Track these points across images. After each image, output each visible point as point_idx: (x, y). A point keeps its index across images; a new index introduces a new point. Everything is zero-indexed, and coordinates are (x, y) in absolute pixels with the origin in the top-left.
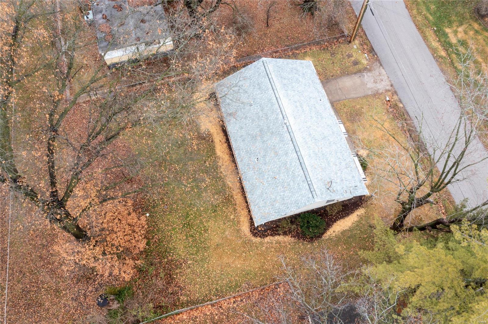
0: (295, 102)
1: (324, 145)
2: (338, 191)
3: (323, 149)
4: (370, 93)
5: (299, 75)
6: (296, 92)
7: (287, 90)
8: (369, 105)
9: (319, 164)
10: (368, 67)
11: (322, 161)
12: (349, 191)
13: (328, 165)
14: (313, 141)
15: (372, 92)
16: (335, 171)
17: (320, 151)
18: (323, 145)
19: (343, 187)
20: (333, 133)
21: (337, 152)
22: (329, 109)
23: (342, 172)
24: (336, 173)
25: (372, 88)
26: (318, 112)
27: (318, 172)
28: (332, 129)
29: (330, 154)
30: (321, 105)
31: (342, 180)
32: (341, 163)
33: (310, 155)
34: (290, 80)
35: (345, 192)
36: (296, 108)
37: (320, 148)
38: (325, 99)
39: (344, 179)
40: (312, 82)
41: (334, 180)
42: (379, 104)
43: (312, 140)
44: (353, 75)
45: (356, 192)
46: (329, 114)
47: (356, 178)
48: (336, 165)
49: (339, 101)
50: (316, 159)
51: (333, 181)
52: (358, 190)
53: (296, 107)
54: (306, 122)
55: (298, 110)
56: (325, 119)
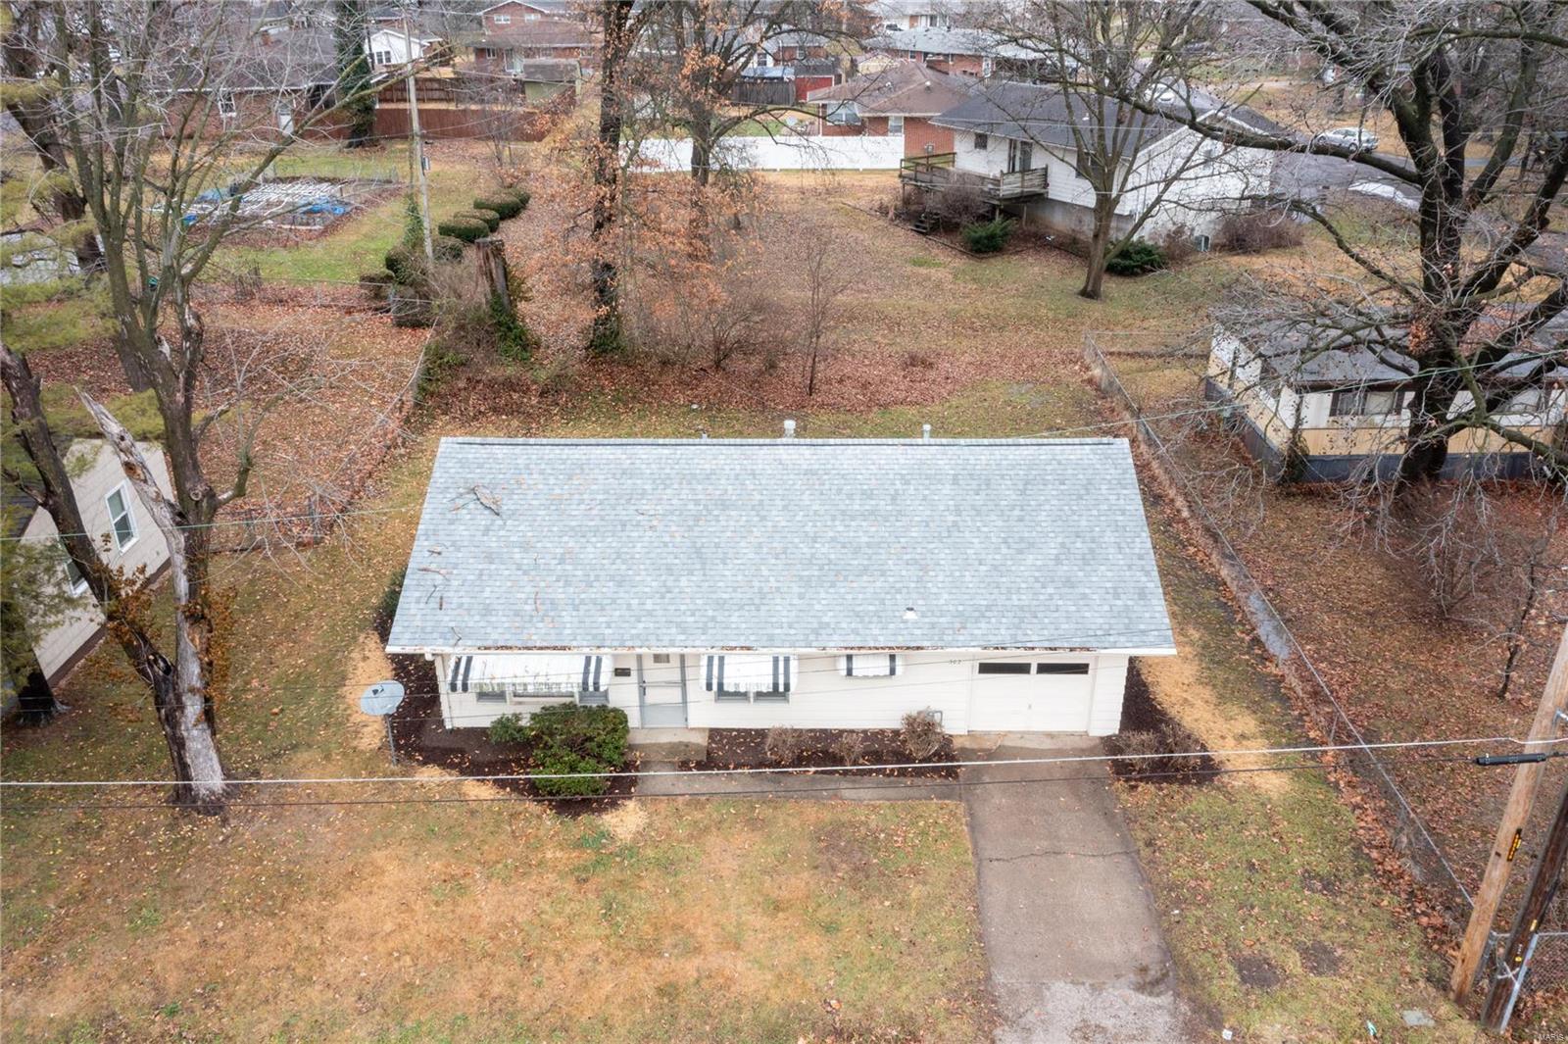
2: (452, 522)
4: (999, 978)
12: (433, 567)
19: (458, 549)
22: (855, 632)
24: (526, 547)
28: (741, 608)
30: (882, 602)
32: (567, 584)
35: (439, 549)
38: (918, 632)
40: (1021, 608)
45: (417, 594)
47: (477, 618)
51: (500, 522)
52: (422, 606)
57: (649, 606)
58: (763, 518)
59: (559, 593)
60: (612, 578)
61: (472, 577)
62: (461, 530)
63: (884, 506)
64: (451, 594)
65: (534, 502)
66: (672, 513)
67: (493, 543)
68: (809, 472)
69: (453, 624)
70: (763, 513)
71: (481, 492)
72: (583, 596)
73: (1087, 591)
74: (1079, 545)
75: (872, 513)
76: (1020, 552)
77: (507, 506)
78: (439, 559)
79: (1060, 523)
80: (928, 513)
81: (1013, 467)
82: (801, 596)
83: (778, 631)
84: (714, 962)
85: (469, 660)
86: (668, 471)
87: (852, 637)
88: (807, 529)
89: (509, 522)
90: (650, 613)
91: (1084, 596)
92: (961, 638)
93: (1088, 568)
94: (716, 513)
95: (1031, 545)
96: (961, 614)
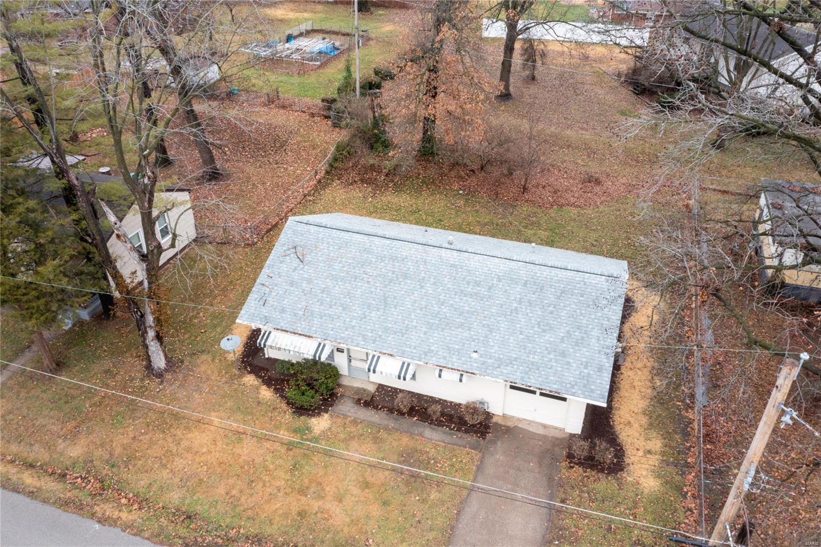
2: (281, 262)
12: (267, 284)
19: (280, 277)
23: (305, 295)
31: (292, 284)
32: (322, 304)
38: (475, 365)
39: (292, 289)
41: (302, 269)
45: (256, 296)
47: (277, 313)
51: (302, 266)
52: (257, 302)
57: (353, 324)
58: (422, 287)
59: (316, 308)
60: (342, 305)
61: (281, 292)
62: (284, 267)
63: (483, 291)
64: (270, 299)
65: (320, 259)
66: (380, 276)
67: (295, 276)
68: (453, 266)
69: (266, 314)
70: (423, 284)
71: (299, 249)
72: (326, 312)
73: (571, 361)
74: (577, 334)
75: (476, 294)
76: (544, 331)
77: (308, 258)
78: (270, 280)
79: (572, 319)
80: (504, 300)
81: (559, 281)
82: (425, 333)
83: (408, 349)
84: (328, 506)
85: (270, 333)
86: (385, 253)
87: (442, 360)
88: (441, 297)
89: (306, 267)
90: (353, 327)
91: (568, 363)
92: (495, 373)
93: (577, 348)
94: (401, 280)
95: (551, 328)
96: (500, 359)
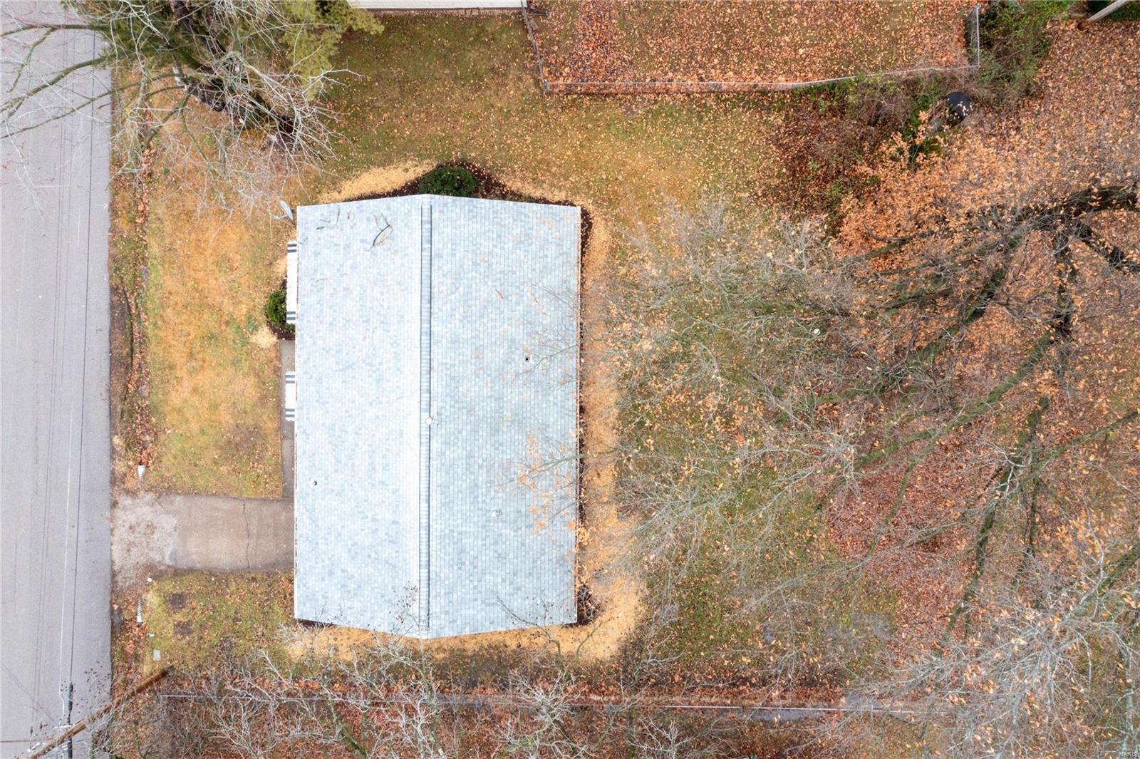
0: (383, 483)
1: (354, 347)
2: (368, 219)
3: (361, 337)
4: (178, 499)
5: (343, 571)
6: (370, 516)
7: (394, 522)
8: (196, 465)
9: (386, 296)
10: (150, 580)
11: (375, 303)
12: (341, 216)
13: (365, 291)
14: (378, 360)
15: (172, 502)
16: (355, 274)
17: (371, 330)
18: (357, 347)
19: (352, 228)
20: (319, 381)
21: (331, 324)
22: (304, 453)
23: (338, 270)
24: (354, 267)
25: (168, 512)
26: (336, 446)
27: (396, 273)
28: (318, 392)
29: (348, 321)
30: (320, 469)
31: (347, 247)
32: (332, 295)
33: (399, 322)
34: (373, 555)
35: (351, 217)
36: (387, 465)
37: (368, 340)
38: (304, 486)
39: (342, 251)
40: (317, 543)
41: (366, 250)
42: (167, 461)
43: (381, 364)
44: (198, 566)
45: (325, 213)
46: (311, 437)
47: (313, 250)
48: (345, 289)
49: (264, 500)
50: (389, 308)
51: (369, 247)
52: (319, 218)
53: (385, 468)
54: (377, 417)
55: (384, 457)
56: (324, 425)
59: (327, 291)
60: (335, 319)
61: (335, 240)
62: (363, 226)
63: (379, 477)
64: (326, 232)
65: (382, 265)
66: (375, 349)
67: (356, 246)
69: (310, 238)
74: (353, 586)
75: (374, 469)
76: (349, 551)
77: (379, 249)
79: (366, 579)
81: (404, 560)
83: (305, 413)
86: (402, 344)
87: (302, 451)
88: (363, 430)
89: (369, 253)
90: (314, 343)
91: (323, 579)
92: (301, 508)
93: (339, 586)
95: (353, 558)
96: (314, 510)
